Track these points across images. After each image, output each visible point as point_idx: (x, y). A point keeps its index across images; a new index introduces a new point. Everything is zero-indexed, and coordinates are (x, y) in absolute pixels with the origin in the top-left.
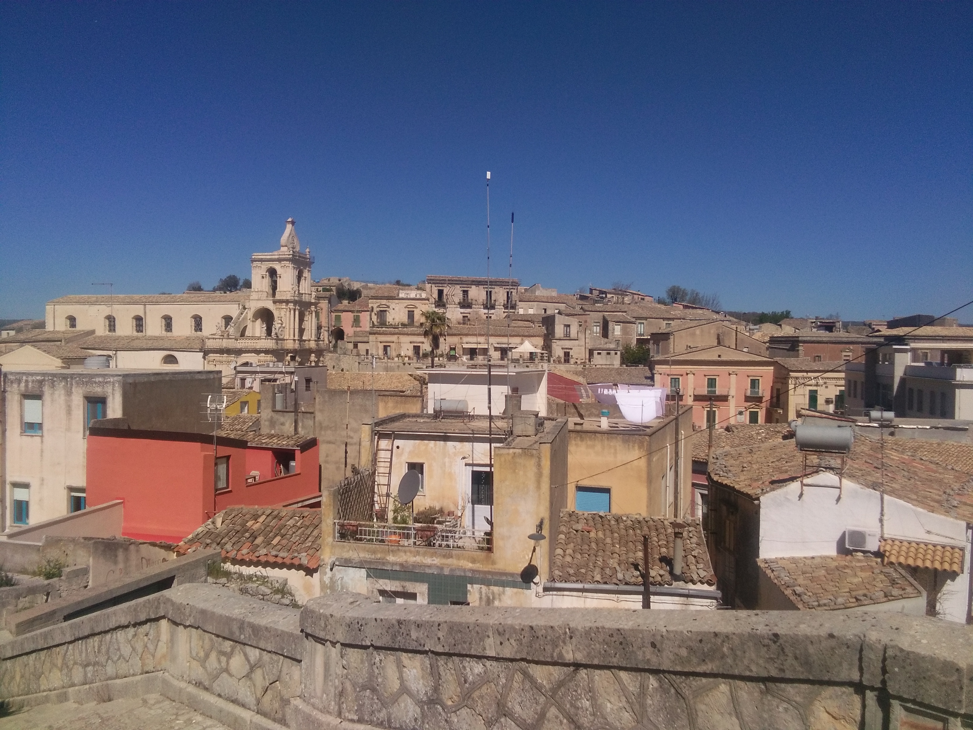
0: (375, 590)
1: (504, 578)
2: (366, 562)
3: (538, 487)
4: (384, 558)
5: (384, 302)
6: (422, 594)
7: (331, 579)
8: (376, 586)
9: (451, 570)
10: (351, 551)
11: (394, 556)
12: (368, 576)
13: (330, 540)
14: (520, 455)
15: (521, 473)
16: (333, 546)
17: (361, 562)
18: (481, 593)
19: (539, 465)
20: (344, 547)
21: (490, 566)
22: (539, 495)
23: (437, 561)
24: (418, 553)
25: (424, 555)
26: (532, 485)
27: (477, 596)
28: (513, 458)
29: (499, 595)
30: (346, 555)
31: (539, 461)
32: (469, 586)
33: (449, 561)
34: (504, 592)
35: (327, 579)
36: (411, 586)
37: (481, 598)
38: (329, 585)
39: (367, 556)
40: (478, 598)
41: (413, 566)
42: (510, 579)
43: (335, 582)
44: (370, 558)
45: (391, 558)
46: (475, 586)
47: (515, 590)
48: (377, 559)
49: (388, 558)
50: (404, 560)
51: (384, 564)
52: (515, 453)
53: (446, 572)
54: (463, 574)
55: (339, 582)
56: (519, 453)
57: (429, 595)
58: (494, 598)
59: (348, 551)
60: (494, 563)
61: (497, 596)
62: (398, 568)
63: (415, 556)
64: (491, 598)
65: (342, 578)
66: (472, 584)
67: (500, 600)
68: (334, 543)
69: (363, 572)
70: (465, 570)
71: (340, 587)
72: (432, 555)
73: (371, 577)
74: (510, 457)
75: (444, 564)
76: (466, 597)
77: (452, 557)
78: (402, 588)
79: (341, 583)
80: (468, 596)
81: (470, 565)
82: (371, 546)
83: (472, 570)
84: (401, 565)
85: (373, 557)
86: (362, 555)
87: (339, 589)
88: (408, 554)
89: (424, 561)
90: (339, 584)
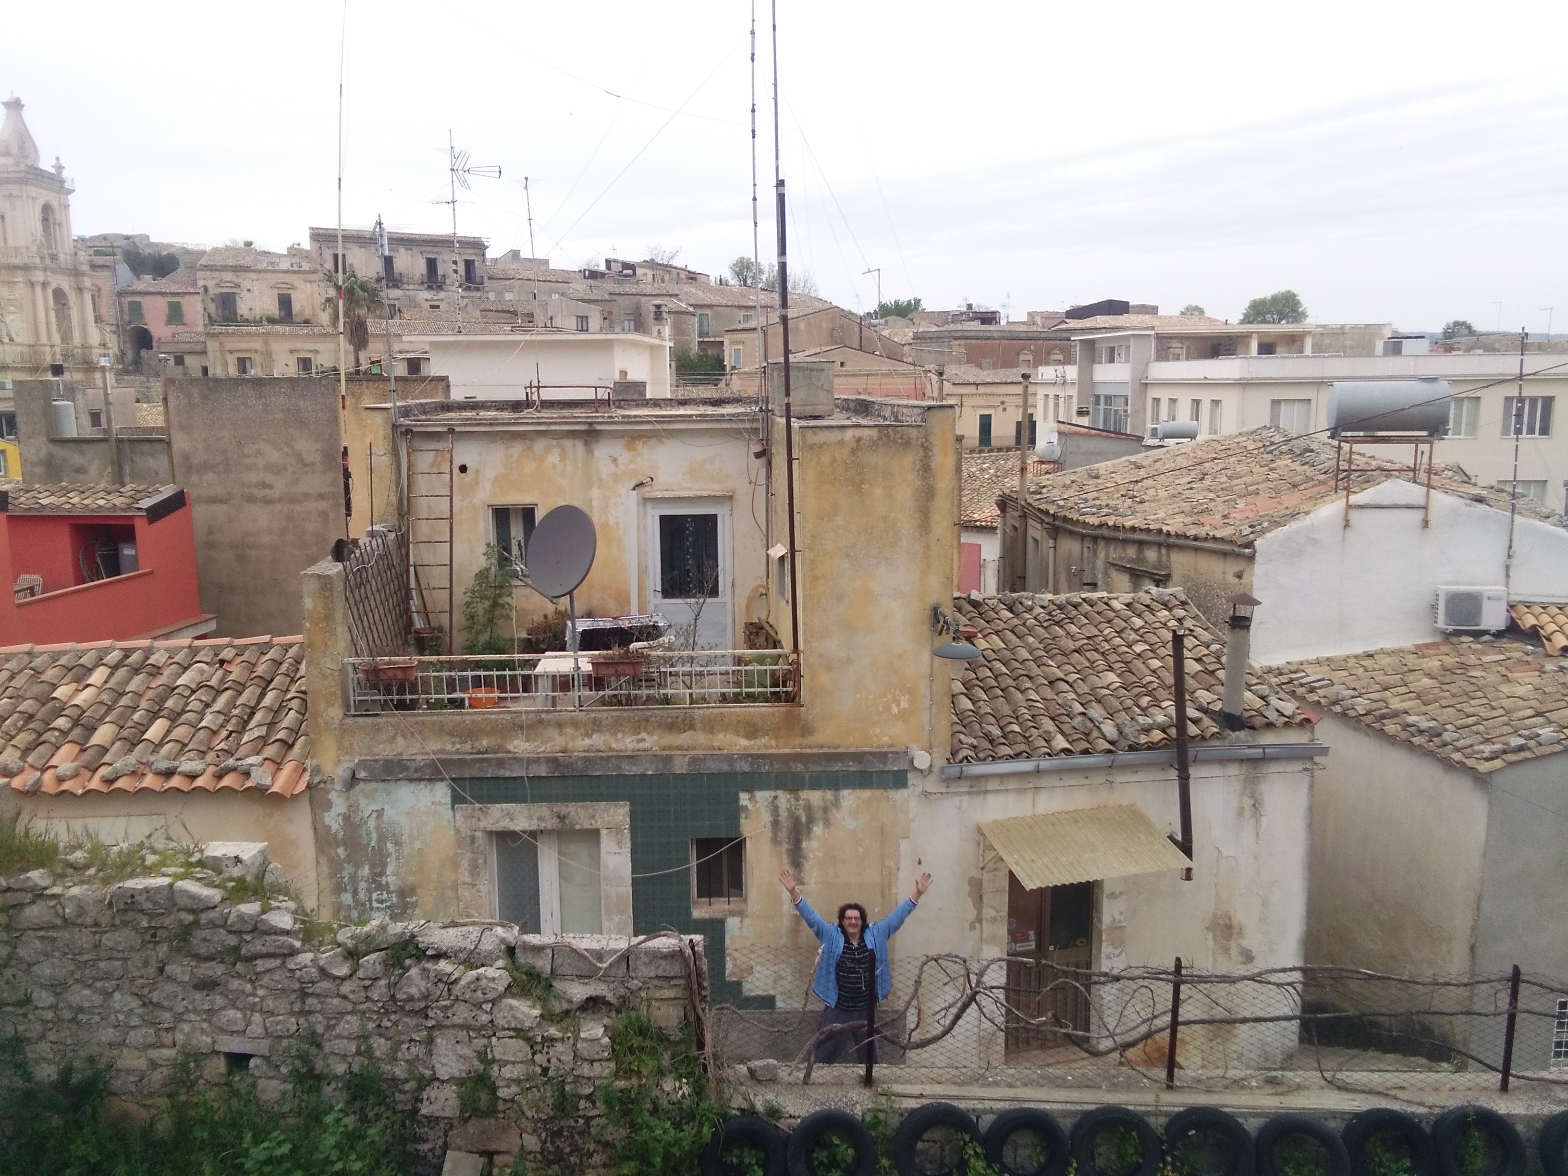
0: (479, 834)
1: (837, 767)
2: (446, 763)
3: (924, 525)
4: (500, 747)
5: (229, 276)
6: (615, 830)
7: (347, 818)
8: (482, 824)
9: (695, 760)
10: (400, 741)
11: (528, 741)
12: (457, 799)
13: (335, 713)
14: (874, 445)
15: (878, 492)
16: (344, 730)
17: (432, 764)
18: (775, 810)
19: (926, 469)
20: (379, 729)
21: (797, 741)
22: (927, 547)
23: (651, 741)
24: (596, 726)
25: (616, 727)
26: (906, 523)
27: (766, 817)
28: (854, 452)
29: (825, 810)
30: (385, 751)
31: (927, 457)
32: (744, 798)
33: (685, 738)
34: (836, 803)
35: (333, 820)
36: (582, 813)
37: (775, 824)
38: (341, 834)
39: (449, 747)
40: (769, 825)
41: (586, 760)
42: (854, 767)
43: (359, 826)
44: (457, 752)
45: (520, 746)
46: (760, 795)
47: (866, 794)
48: (479, 753)
49: (511, 748)
50: (558, 748)
51: (501, 763)
52: (859, 440)
53: (680, 766)
54: (725, 768)
55: (372, 823)
56: (871, 439)
57: (633, 830)
58: (811, 820)
59: (392, 740)
60: (807, 731)
61: (819, 814)
62: (542, 771)
63: (590, 736)
64: (804, 819)
65: (380, 813)
66: (750, 790)
67: (827, 823)
68: (349, 721)
69: (442, 792)
70: (730, 759)
71: (374, 836)
72: (637, 727)
73: (464, 801)
74: (846, 451)
75: (670, 748)
76: (737, 826)
77: (692, 727)
78: (556, 821)
79: (378, 828)
80: (742, 821)
81: (743, 743)
82: (458, 718)
83: (751, 755)
84: (553, 761)
85: (467, 747)
86: (434, 745)
87: (373, 843)
88: (569, 730)
89: (614, 746)
90: (372, 829)
